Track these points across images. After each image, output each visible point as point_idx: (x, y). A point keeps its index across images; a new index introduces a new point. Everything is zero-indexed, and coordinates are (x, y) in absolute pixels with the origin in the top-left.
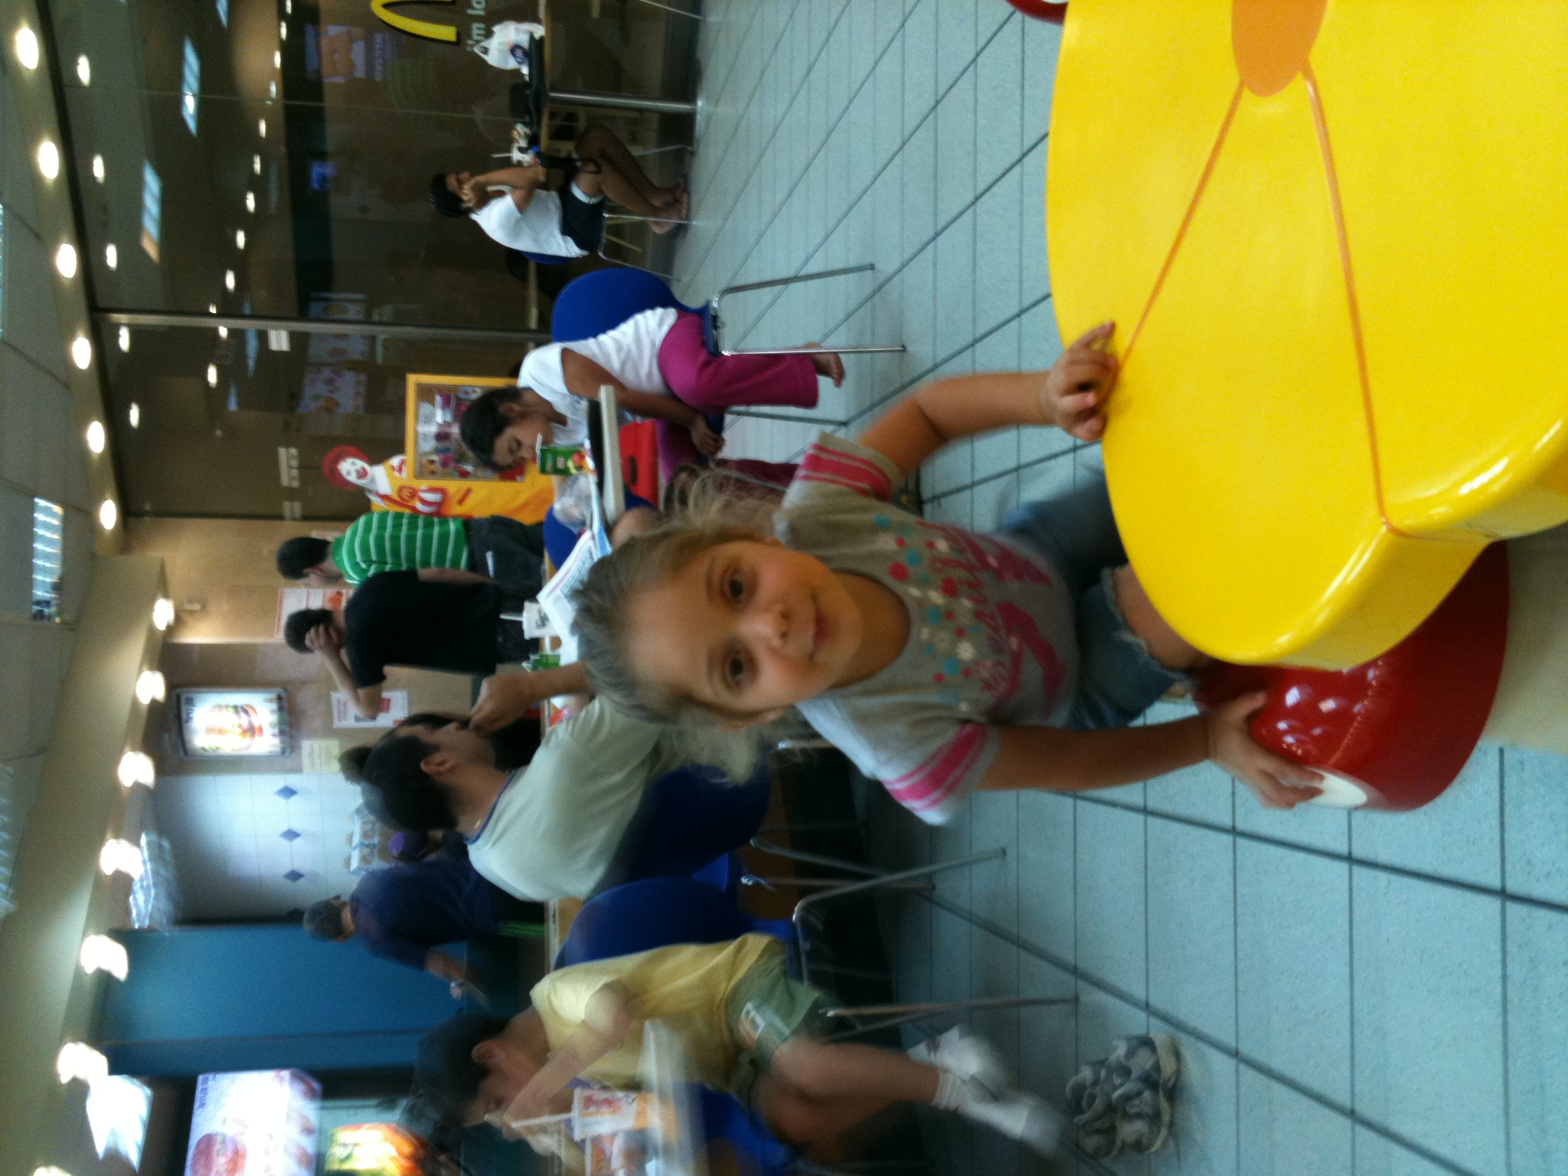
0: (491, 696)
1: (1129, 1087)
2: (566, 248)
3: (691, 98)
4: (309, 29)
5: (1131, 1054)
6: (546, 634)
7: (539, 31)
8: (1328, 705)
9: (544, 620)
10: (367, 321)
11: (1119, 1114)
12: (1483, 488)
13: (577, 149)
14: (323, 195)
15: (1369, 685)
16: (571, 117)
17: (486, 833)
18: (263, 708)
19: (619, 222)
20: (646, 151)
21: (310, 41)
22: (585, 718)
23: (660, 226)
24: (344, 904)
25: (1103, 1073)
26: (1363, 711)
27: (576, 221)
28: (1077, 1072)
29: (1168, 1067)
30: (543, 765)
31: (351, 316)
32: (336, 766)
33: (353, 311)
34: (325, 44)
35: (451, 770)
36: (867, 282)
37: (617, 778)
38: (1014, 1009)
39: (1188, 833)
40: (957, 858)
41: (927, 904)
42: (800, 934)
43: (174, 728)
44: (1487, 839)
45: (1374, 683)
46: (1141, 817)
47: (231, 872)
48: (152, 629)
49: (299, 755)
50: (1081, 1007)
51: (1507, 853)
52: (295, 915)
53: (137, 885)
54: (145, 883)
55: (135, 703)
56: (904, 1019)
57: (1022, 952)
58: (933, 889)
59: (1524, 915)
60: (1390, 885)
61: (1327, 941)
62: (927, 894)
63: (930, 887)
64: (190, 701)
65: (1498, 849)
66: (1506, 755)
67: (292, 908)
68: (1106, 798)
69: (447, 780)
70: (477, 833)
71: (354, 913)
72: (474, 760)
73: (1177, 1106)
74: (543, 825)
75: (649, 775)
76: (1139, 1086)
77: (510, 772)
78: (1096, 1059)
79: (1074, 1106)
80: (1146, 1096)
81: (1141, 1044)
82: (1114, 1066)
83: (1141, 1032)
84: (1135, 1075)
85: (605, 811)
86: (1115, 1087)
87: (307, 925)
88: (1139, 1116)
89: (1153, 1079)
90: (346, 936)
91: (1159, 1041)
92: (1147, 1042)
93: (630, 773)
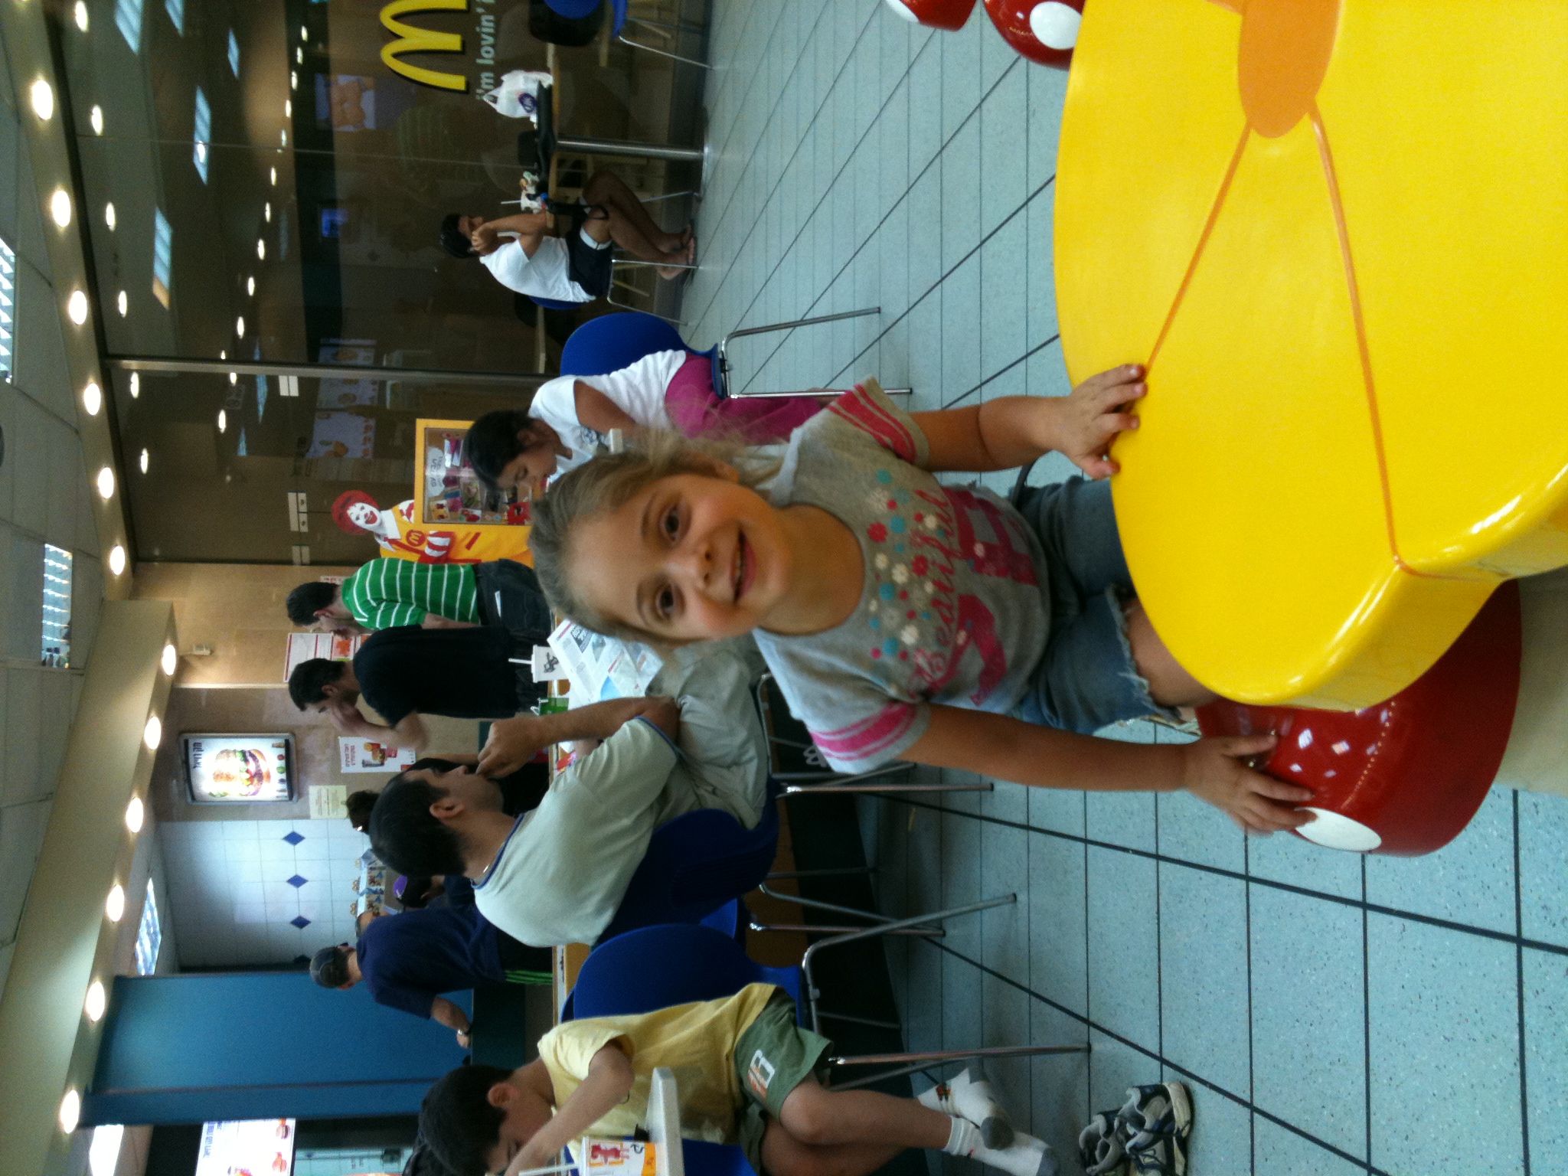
0: (498, 740)
1: (1140, 1137)
2: (573, 293)
3: (699, 147)
4: (320, 79)
5: (1144, 1102)
6: (554, 679)
7: (548, 80)
8: (1341, 748)
9: (552, 664)
10: (377, 366)
11: (1133, 1165)
12: (1495, 526)
13: (585, 196)
14: (334, 241)
15: (1382, 728)
16: (579, 164)
17: (494, 877)
18: (269, 754)
19: (627, 267)
20: (654, 197)
21: (320, 89)
22: (594, 760)
23: (668, 272)
24: (351, 950)
25: (1116, 1123)
26: (1376, 753)
27: (586, 266)
28: (1090, 1122)
29: (1181, 1116)
30: (550, 805)
31: (360, 361)
32: (344, 811)
33: (363, 357)
34: (336, 95)
35: (460, 814)
36: (874, 325)
37: (626, 822)
38: (1027, 1059)
39: (1201, 879)
40: (969, 905)
41: (938, 950)
42: (809, 981)
43: (182, 773)
44: (1501, 883)
45: (1387, 724)
46: (1153, 862)
47: (238, 918)
48: (160, 674)
49: (307, 801)
50: (1094, 1055)
51: (1522, 898)
52: (300, 963)
53: (143, 932)
54: (152, 930)
55: (143, 748)
56: (914, 1068)
57: (1033, 999)
58: (944, 935)
59: (1540, 960)
60: (1404, 930)
61: (1342, 988)
62: (937, 940)
63: (941, 932)
64: (198, 747)
65: (1513, 893)
66: (1520, 798)
67: (299, 954)
68: (1117, 843)
69: (453, 824)
70: (484, 878)
71: (361, 959)
72: (483, 804)
73: (1190, 1155)
74: (551, 870)
75: (657, 819)
76: (1151, 1136)
77: (516, 817)
78: (1107, 1109)
79: (1087, 1155)
80: (1159, 1146)
81: (1154, 1092)
82: (1127, 1115)
83: (1155, 1081)
84: (1148, 1125)
85: (614, 856)
86: (1129, 1137)
87: (313, 971)
88: (1152, 1166)
89: (1166, 1129)
90: (351, 985)
91: (1172, 1090)
92: (1160, 1091)
93: (638, 818)
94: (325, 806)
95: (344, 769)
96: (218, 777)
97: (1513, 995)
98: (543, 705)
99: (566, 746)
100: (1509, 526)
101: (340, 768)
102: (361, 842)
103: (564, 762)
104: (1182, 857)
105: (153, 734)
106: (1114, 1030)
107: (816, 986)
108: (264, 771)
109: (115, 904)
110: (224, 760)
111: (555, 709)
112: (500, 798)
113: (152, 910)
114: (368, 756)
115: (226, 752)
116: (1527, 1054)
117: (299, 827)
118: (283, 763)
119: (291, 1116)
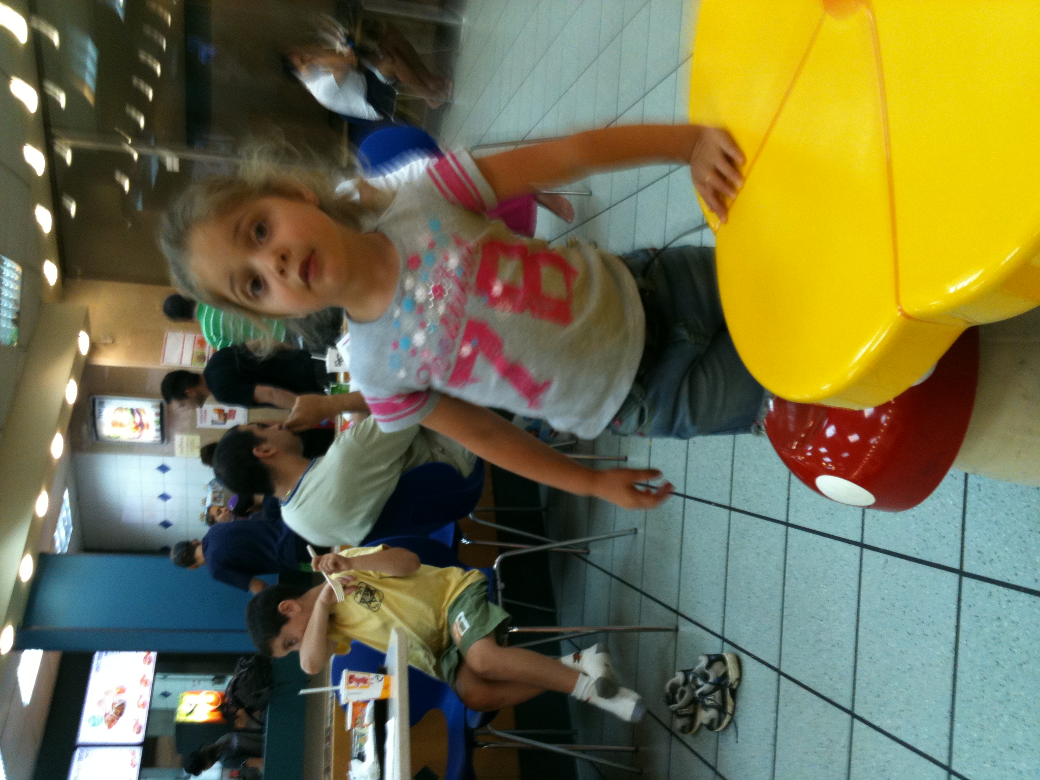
1: (706, 687)
2: (368, 114)
3: (459, 17)
5: (710, 665)
6: (341, 371)
9: (340, 361)
11: (700, 705)
13: (379, 46)
14: (207, 67)
17: (294, 499)
18: (149, 411)
22: (364, 425)
23: (433, 102)
24: (198, 544)
25: (691, 677)
28: (674, 676)
29: (733, 675)
30: (333, 453)
32: (197, 453)
33: (225, 148)
35: (273, 456)
37: (383, 467)
38: (636, 634)
39: (757, 523)
40: (605, 534)
41: (583, 563)
42: (498, 577)
43: (90, 422)
44: (952, 535)
45: (885, 424)
46: (727, 511)
47: (124, 519)
48: (78, 354)
49: (173, 445)
50: (679, 634)
51: (966, 545)
52: (164, 551)
53: (60, 525)
54: (66, 524)
55: (64, 403)
56: (563, 637)
57: (644, 597)
58: (588, 553)
59: (974, 586)
60: (887, 562)
61: (843, 597)
62: (584, 556)
63: (586, 551)
64: (101, 404)
65: (960, 542)
66: (969, 480)
67: (163, 546)
68: (705, 498)
69: (270, 462)
70: (287, 498)
71: (204, 550)
72: (290, 449)
73: (737, 701)
74: (332, 496)
75: (404, 467)
76: (713, 687)
77: (312, 460)
78: (686, 668)
79: (671, 698)
80: (717, 694)
81: (716, 659)
82: (698, 673)
83: (718, 652)
84: (711, 680)
85: (373, 490)
86: (698, 687)
87: (173, 556)
88: (711, 706)
89: (723, 683)
90: (197, 567)
91: (729, 658)
92: (720, 658)
93: (392, 465)
94: (185, 450)
95: (200, 425)
96: (114, 424)
97: (954, 607)
98: (333, 388)
99: (347, 416)
100: (974, 289)
101: (196, 425)
102: (208, 474)
103: (345, 425)
104: (746, 509)
105: (71, 392)
106: (694, 619)
107: (502, 581)
108: (145, 421)
109: (42, 505)
110: (119, 413)
111: (341, 391)
112: (301, 447)
113: (67, 511)
114: (216, 417)
115: (120, 409)
116: (960, 646)
117: (168, 461)
118: (158, 418)
119: (154, 650)
